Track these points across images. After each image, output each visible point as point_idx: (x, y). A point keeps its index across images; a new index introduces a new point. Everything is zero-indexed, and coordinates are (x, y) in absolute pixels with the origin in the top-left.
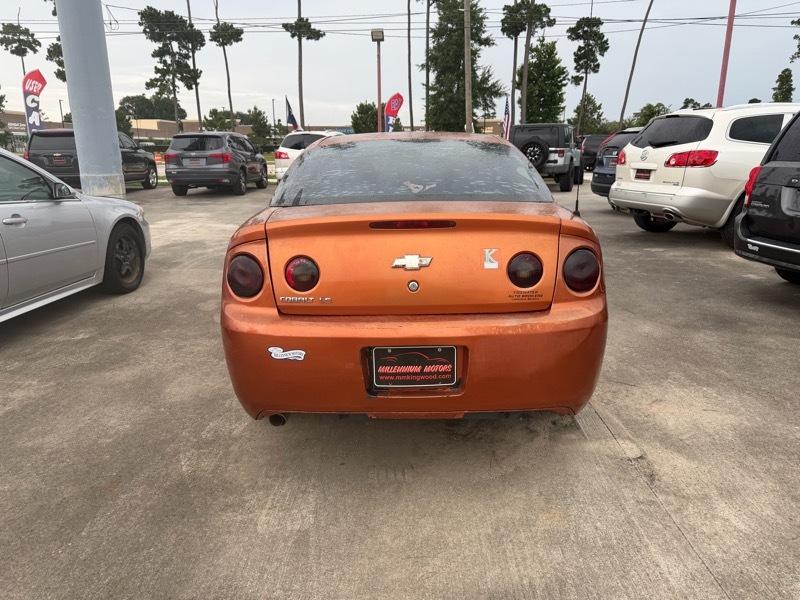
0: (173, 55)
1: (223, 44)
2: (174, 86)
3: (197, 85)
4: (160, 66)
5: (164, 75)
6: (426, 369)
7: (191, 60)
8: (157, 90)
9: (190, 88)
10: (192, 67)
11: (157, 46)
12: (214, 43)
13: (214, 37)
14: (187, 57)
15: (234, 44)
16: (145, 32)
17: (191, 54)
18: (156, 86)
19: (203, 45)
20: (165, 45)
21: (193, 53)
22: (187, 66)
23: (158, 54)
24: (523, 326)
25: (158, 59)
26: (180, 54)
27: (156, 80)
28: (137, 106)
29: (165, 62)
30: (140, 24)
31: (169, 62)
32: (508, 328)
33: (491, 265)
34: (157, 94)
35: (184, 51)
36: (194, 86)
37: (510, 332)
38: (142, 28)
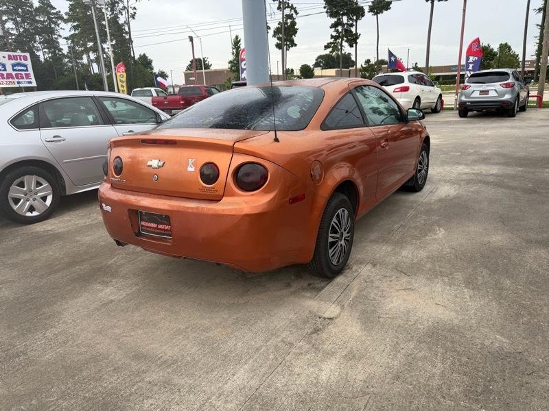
0: (343, 25)
1: (377, 14)
2: (341, 46)
3: (356, 43)
4: (334, 34)
5: (336, 40)
6: (160, 226)
7: (354, 27)
8: (330, 49)
9: (351, 46)
10: (354, 32)
11: (334, 20)
12: (371, 13)
13: (371, 10)
14: (352, 25)
15: (384, 12)
16: (327, 12)
17: (354, 23)
18: (330, 47)
19: (363, 16)
20: (339, 19)
21: (356, 22)
22: (351, 32)
23: (334, 26)
24: (197, 208)
25: (333, 29)
26: (347, 24)
27: (331, 43)
28: (325, 61)
29: (337, 31)
30: (325, 8)
31: (340, 30)
32: (188, 208)
33: (191, 169)
34: (331, 52)
35: (351, 22)
36: (354, 45)
37: (189, 210)
38: (326, 10)
